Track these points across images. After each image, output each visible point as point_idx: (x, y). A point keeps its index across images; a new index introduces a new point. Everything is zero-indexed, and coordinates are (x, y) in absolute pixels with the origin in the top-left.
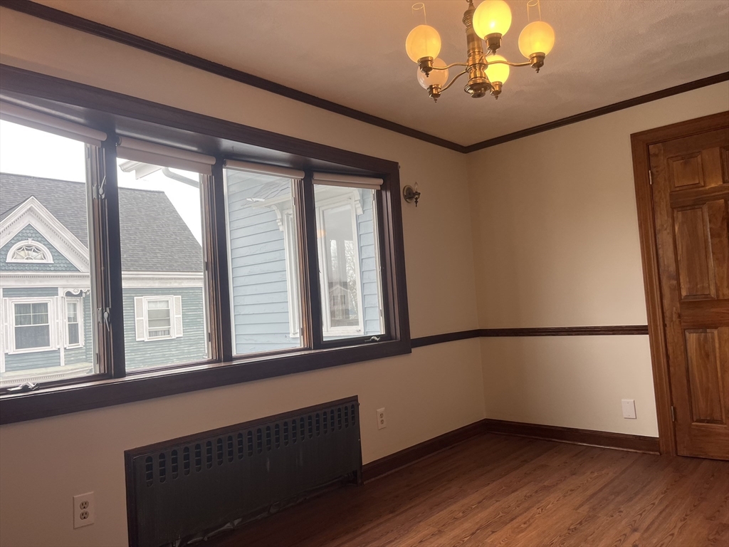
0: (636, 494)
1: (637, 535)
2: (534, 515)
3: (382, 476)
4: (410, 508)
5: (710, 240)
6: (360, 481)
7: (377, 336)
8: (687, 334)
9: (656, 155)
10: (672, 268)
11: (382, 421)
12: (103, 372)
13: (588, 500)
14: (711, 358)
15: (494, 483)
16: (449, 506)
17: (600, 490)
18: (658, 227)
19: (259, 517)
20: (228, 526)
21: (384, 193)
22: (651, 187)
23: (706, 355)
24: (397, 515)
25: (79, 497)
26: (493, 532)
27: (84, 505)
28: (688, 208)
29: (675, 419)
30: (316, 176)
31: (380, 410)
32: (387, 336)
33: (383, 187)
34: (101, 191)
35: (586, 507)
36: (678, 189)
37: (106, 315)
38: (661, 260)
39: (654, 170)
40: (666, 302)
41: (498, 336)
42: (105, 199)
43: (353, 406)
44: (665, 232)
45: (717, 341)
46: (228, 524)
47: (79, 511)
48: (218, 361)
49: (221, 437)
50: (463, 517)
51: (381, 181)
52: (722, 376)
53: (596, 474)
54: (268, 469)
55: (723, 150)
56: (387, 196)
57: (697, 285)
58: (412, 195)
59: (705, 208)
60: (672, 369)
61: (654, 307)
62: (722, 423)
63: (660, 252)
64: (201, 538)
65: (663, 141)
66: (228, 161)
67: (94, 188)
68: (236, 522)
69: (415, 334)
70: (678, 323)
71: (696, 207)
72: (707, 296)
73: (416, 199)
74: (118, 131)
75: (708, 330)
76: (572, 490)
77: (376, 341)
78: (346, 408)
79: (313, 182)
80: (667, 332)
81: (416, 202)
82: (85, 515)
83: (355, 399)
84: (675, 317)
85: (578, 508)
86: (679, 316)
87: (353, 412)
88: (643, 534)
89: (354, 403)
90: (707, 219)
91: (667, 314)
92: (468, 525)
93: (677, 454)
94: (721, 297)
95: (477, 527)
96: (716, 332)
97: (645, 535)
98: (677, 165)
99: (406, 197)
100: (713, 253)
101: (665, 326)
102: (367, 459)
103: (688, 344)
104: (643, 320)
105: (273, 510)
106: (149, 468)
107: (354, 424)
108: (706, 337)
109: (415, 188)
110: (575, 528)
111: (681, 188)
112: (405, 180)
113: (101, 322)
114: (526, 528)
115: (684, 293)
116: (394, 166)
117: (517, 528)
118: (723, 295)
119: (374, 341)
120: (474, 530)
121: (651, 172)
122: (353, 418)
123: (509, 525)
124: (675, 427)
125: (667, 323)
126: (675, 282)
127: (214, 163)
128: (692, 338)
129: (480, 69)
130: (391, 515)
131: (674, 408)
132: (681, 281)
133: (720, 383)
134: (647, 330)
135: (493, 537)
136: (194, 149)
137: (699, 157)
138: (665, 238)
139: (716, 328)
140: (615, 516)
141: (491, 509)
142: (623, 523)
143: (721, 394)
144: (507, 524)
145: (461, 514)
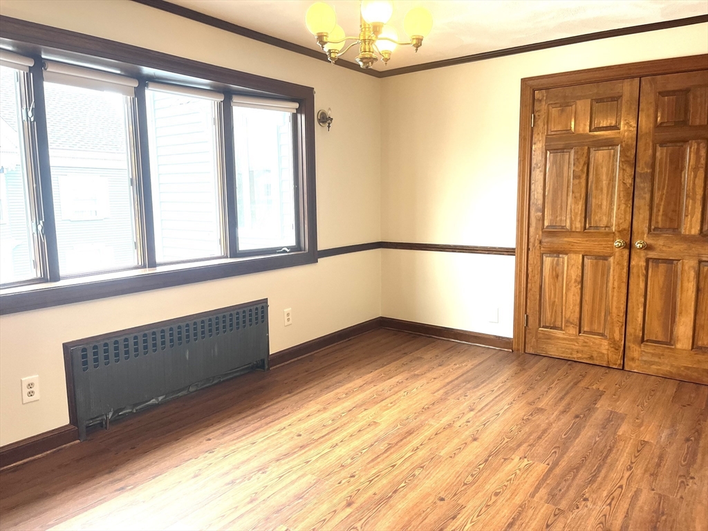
0: (483, 382)
1: (472, 413)
2: (400, 397)
3: (286, 363)
4: (305, 390)
5: (572, 180)
6: (267, 367)
7: (288, 248)
8: (544, 257)
9: (540, 101)
10: (540, 202)
11: (288, 320)
12: (39, 276)
13: (445, 386)
14: (560, 278)
15: (377, 371)
16: (336, 389)
17: (457, 379)
18: (533, 165)
19: (180, 394)
20: (153, 401)
21: (299, 116)
22: (532, 129)
23: (556, 276)
24: (294, 395)
25: (27, 379)
26: (366, 409)
27: (30, 385)
28: (559, 151)
29: (527, 325)
30: (235, 99)
31: (287, 310)
32: (298, 247)
33: (299, 111)
34: (30, 114)
35: (441, 392)
36: (553, 133)
37: (40, 228)
38: (532, 194)
39: (536, 115)
40: (532, 230)
41: (396, 248)
42: (34, 121)
43: (263, 307)
44: (538, 170)
45: (566, 265)
46: (154, 400)
47: (26, 391)
48: (144, 267)
49: (146, 332)
50: (345, 397)
51: (297, 105)
52: (566, 293)
53: (458, 366)
54: (187, 357)
55: (594, 103)
56: (302, 119)
57: (557, 217)
58: (325, 119)
59: (573, 151)
60: (529, 285)
61: (522, 234)
62: (561, 330)
63: (533, 187)
64: (130, 410)
65: (547, 89)
66: (151, 84)
67: (24, 111)
68: (160, 398)
69: (321, 246)
70: (538, 248)
71: (565, 150)
72: (563, 227)
73: (329, 124)
74: (43, 56)
75: (560, 255)
76: (435, 379)
77: (286, 252)
78: (257, 309)
79: (232, 104)
80: (530, 255)
81: (329, 127)
82: (32, 394)
83: (266, 301)
84: (537, 244)
85: (435, 393)
86: (540, 242)
87: (263, 312)
88: (477, 413)
89: (264, 304)
90: (572, 162)
91: (532, 240)
92: (348, 404)
93: (525, 351)
94: (574, 230)
95: (354, 406)
96: (566, 257)
97: (479, 413)
98: (554, 111)
99: (319, 121)
100: (573, 192)
101: (528, 249)
102: (273, 350)
103: (544, 266)
104: (512, 244)
105: (191, 389)
106: (84, 356)
107: (263, 322)
108: (558, 260)
109: (329, 114)
110: (428, 408)
111: (555, 133)
112: (319, 105)
113: (36, 233)
114: (391, 407)
115: (546, 224)
116: (310, 91)
117: (385, 406)
118: (576, 228)
119: (285, 252)
120: (351, 408)
121: (534, 116)
122: (263, 317)
123: (379, 405)
124: (525, 331)
125: (530, 247)
126: (540, 214)
127: (136, 86)
128: (548, 261)
129: (369, 44)
130: (289, 395)
131: (527, 316)
132: (546, 213)
133: (564, 298)
134: (514, 252)
135: (365, 413)
136: (119, 72)
137: (574, 106)
138: (537, 175)
139: (566, 254)
140: (460, 399)
141: (368, 392)
142: (465, 404)
143: (564, 308)
144: (378, 403)
145: (344, 396)
